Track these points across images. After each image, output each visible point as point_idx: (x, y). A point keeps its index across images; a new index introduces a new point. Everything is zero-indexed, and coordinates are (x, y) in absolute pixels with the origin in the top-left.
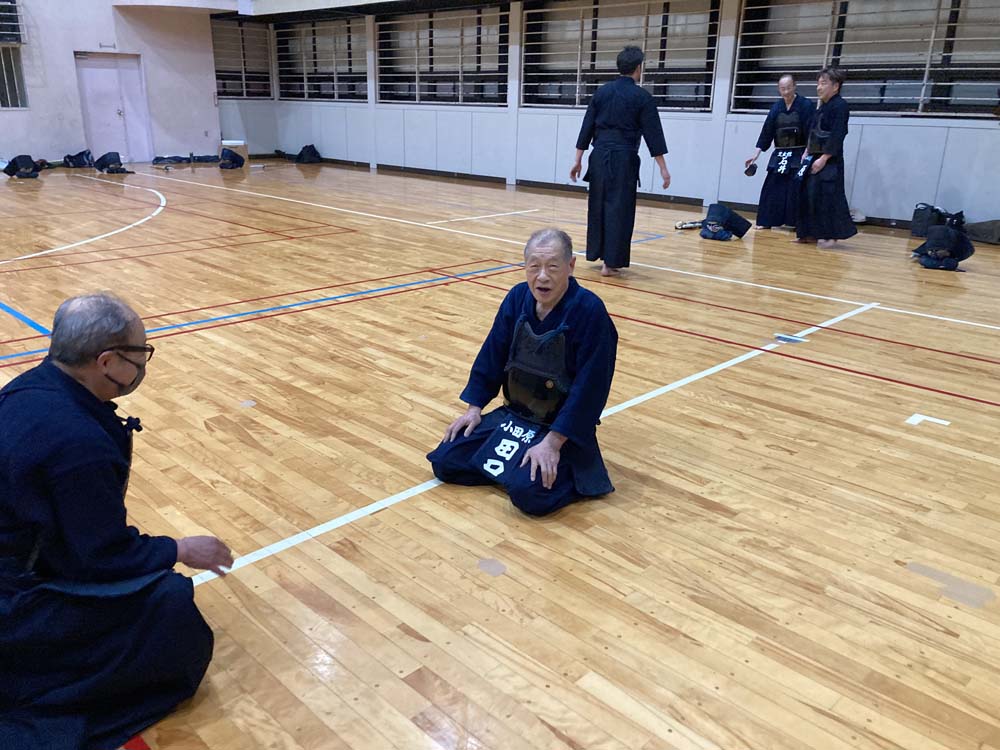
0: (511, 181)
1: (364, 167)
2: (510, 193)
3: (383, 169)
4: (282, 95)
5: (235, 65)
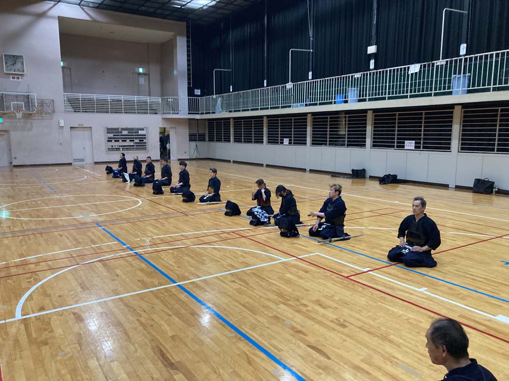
0: (265, 165)
1: (229, 161)
2: (264, 168)
3: (234, 162)
4: (209, 140)
5: (195, 132)
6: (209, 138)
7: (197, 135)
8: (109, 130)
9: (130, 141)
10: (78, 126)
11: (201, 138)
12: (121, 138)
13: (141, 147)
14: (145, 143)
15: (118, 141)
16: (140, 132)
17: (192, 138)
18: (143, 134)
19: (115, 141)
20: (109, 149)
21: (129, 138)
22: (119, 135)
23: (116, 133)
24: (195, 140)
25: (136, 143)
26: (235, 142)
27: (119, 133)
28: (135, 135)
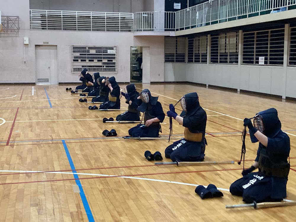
6: (189, 58)
7: (175, 55)
8: (76, 49)
9: (98, 61)
10: (43, 44)
11: (180, 59)
12: (88, 58)
13: (109, 68)
14: (114, 63)
15: (85, 61)
16: (109, 52)
17: (169, 59)
18: (112, 53)
19: (82, 60)
20: (74, 69)
21: (96, 58)
22: (86, 55)
23: (83, 52)
24: (173, 61)
25: (104, 63)
26: (212, 63)
27: (86, 52)
28: (103, 55)
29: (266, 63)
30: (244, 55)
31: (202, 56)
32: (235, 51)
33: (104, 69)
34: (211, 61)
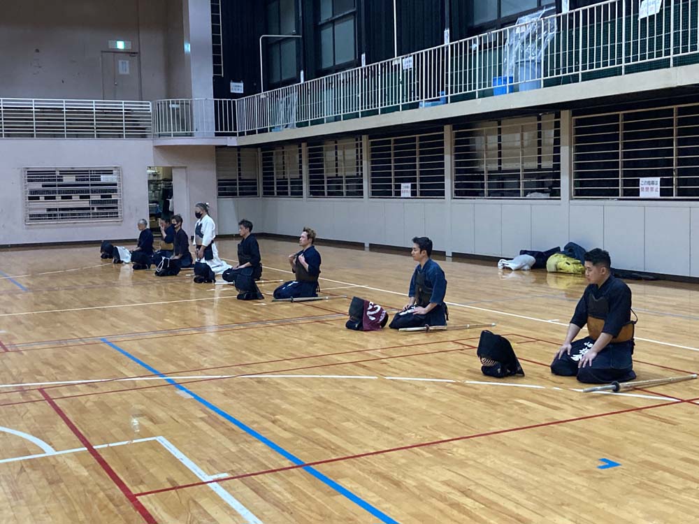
6: (264, 188)
7: (238, 181)
8: (33, 175)
9: (81, 197)
11: (248, 189)
12: (60, 192)
13: (105, 211)
14: (116, 201)
15: (54, 198)
16: (104, 179)
17: (225, 189)
18: (110, 181)
19: (46, 198)
20: (31, 216)
21: (78, 192)
22: (55, 186)
23: (49, 180)
24: (234, 194)
25: (94, 202)
26: (312, 196)
27: (55, 180)
28: (92, 185)
29: (414, 194)
30: (373, 181)
31: (292, 183)
32: (355, 173)
33: (93, 214)
34: (311, 193)
